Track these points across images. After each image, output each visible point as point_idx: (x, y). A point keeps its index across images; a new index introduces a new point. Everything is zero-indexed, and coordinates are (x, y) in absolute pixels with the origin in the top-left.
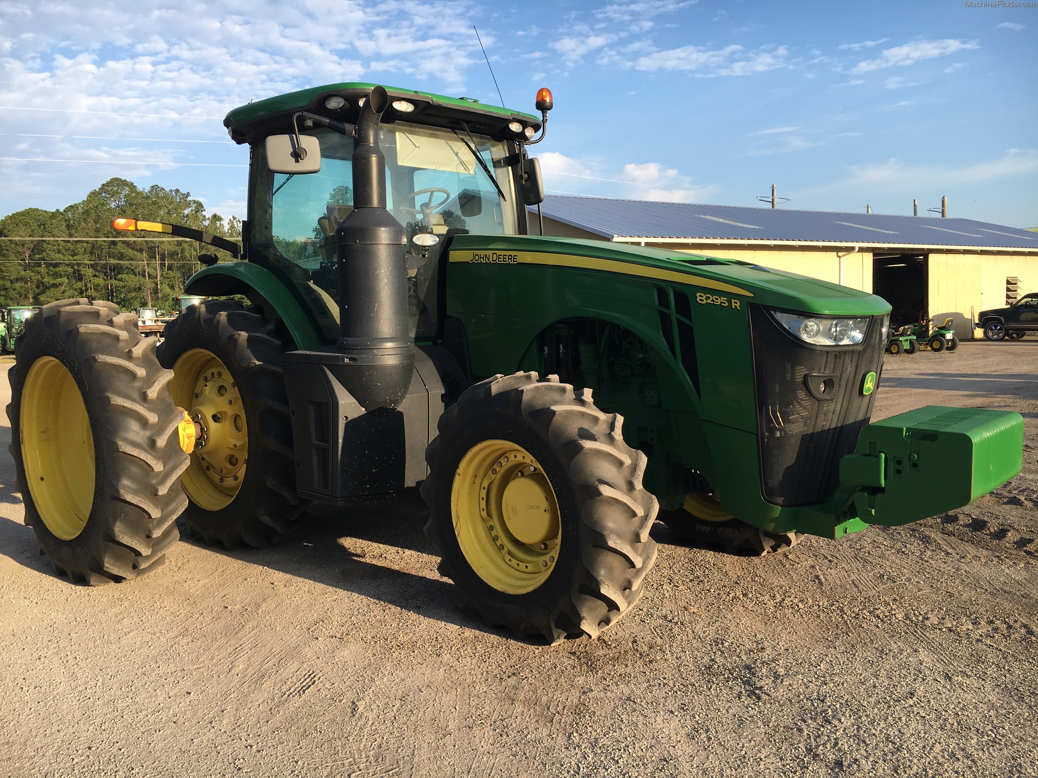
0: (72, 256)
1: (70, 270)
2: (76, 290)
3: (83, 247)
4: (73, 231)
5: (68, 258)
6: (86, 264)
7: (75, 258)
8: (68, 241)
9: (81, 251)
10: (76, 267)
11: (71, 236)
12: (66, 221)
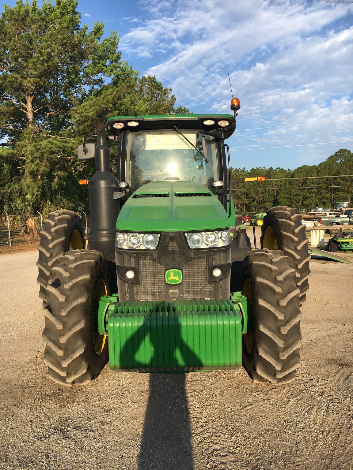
0: (318, 184)
1: (316, 190)
2: (318, 199)
3: (323, 180)
4: (319, 174)
5: (316, 186)
6: (323, 188)
7: (319, 185)
8: (317, 178)
9: (322, 182)
10: (319, 189)
11: (318, 176)
12: (317, 170)
